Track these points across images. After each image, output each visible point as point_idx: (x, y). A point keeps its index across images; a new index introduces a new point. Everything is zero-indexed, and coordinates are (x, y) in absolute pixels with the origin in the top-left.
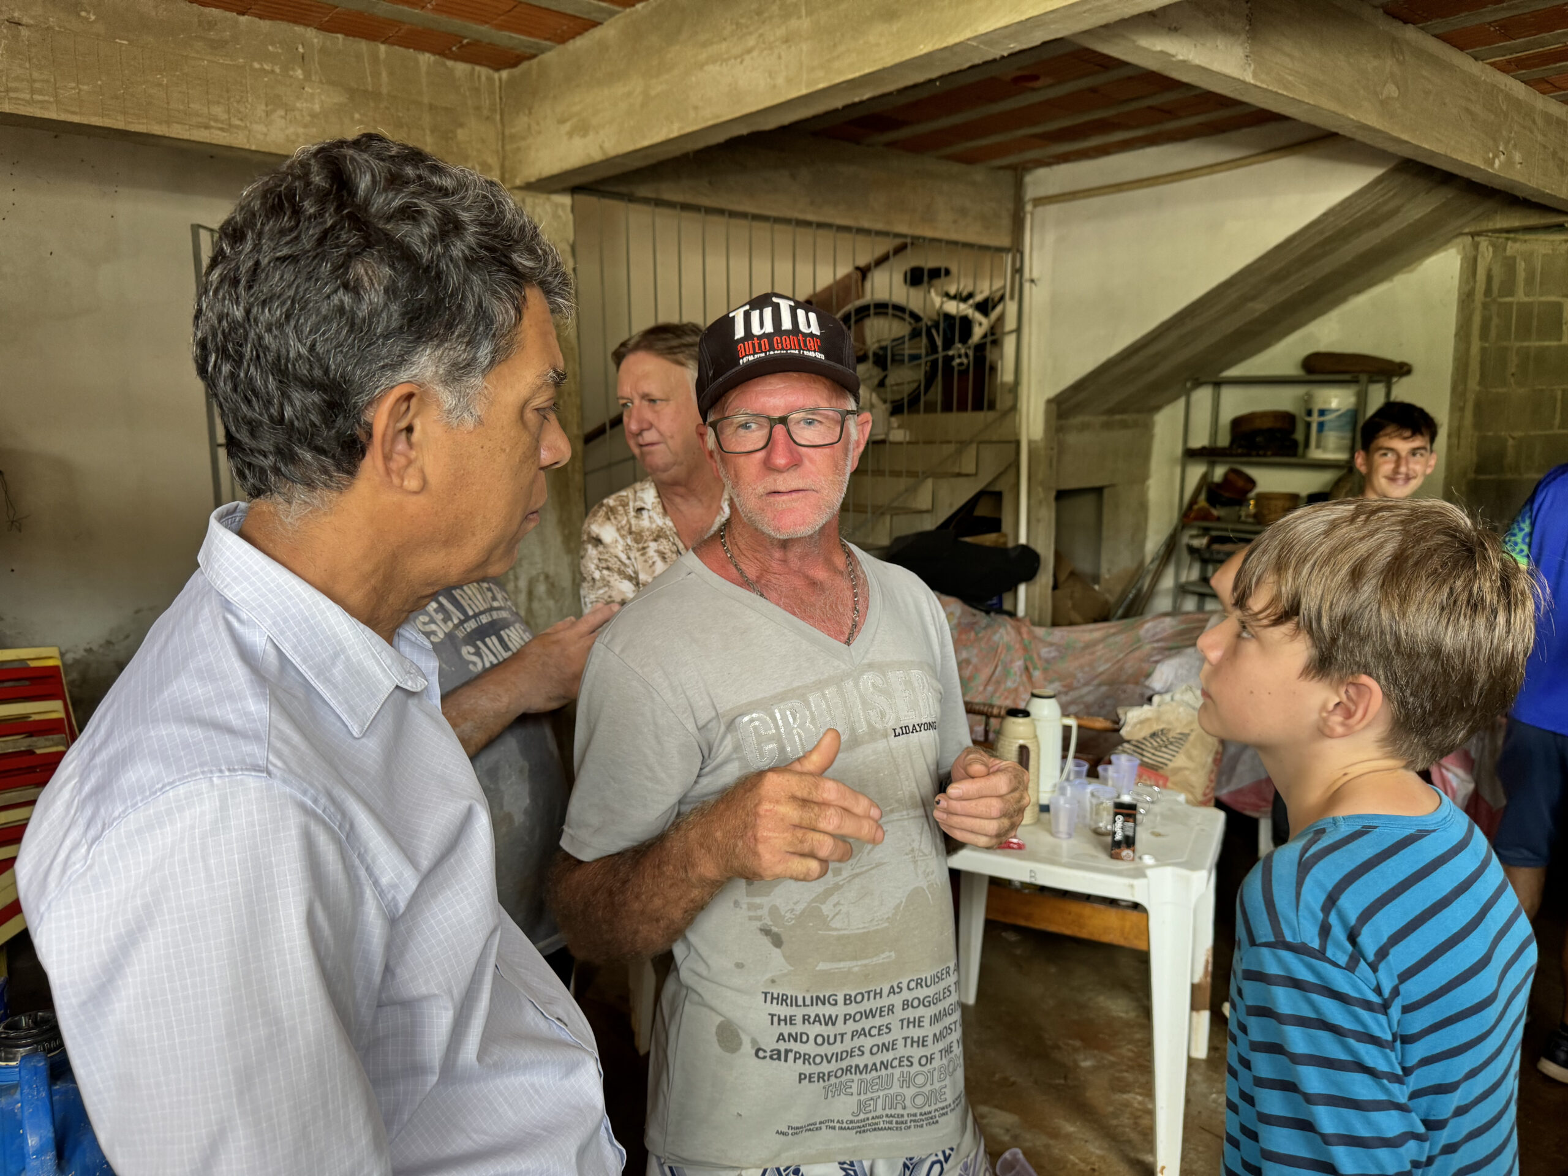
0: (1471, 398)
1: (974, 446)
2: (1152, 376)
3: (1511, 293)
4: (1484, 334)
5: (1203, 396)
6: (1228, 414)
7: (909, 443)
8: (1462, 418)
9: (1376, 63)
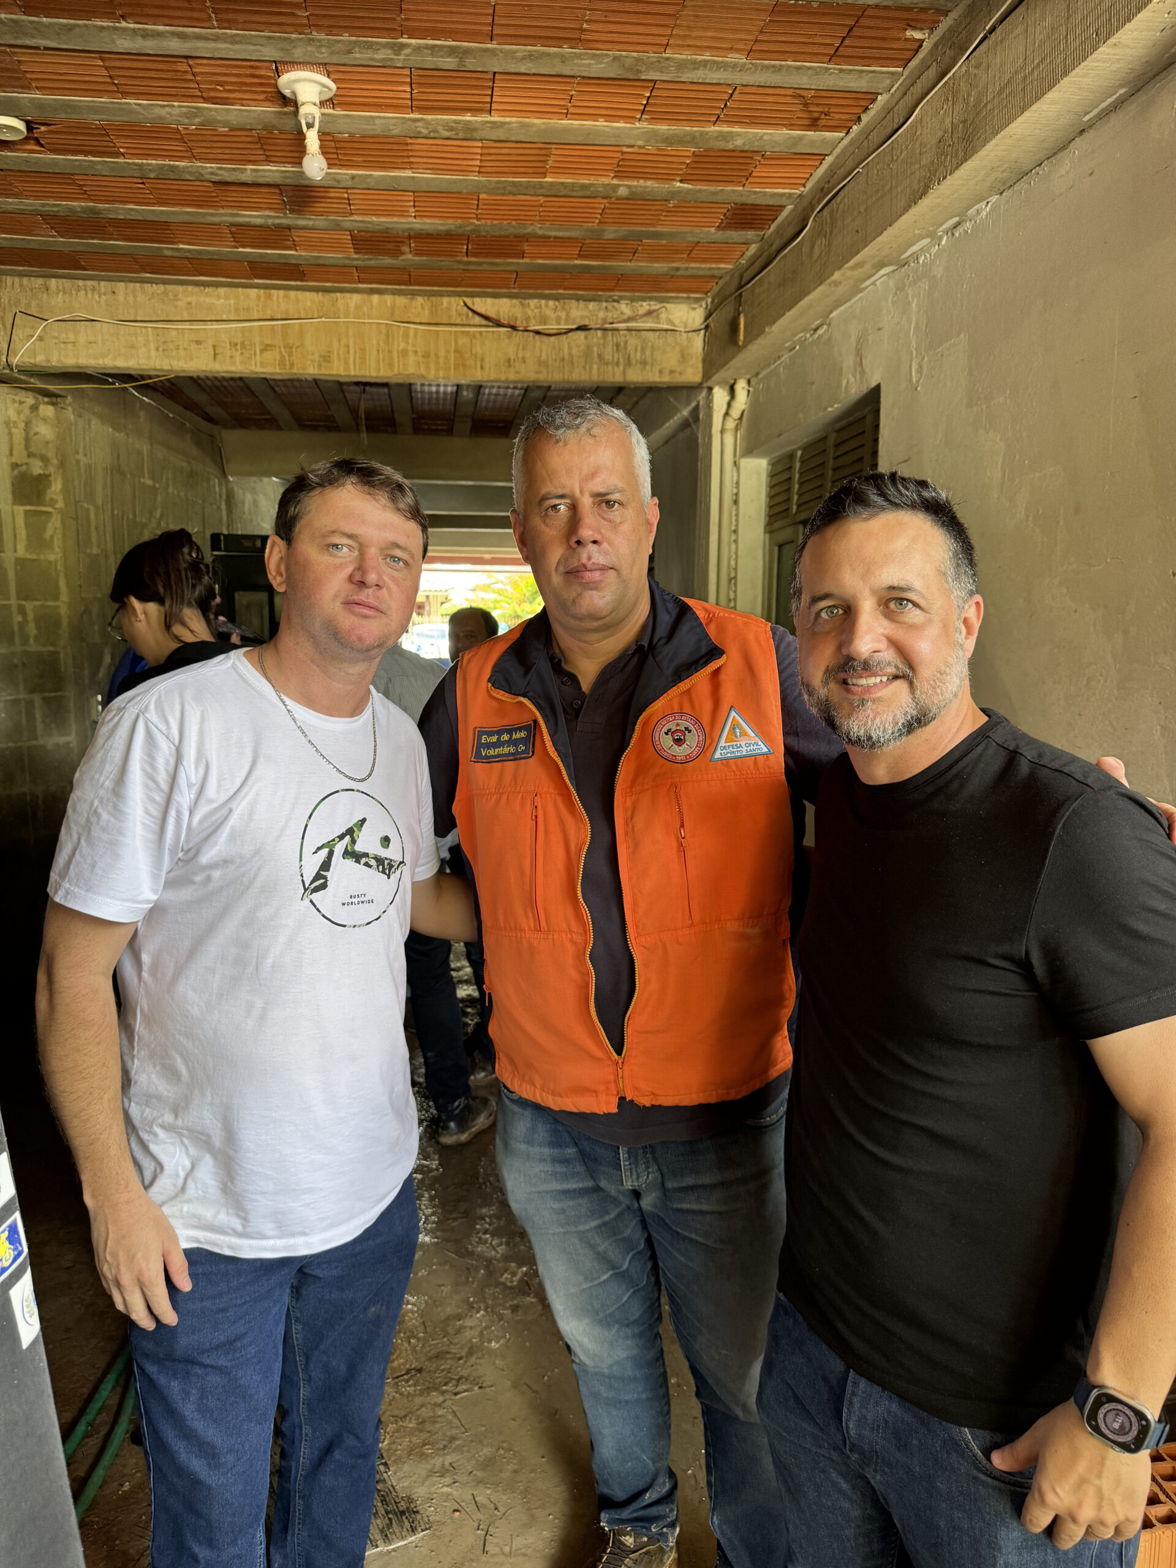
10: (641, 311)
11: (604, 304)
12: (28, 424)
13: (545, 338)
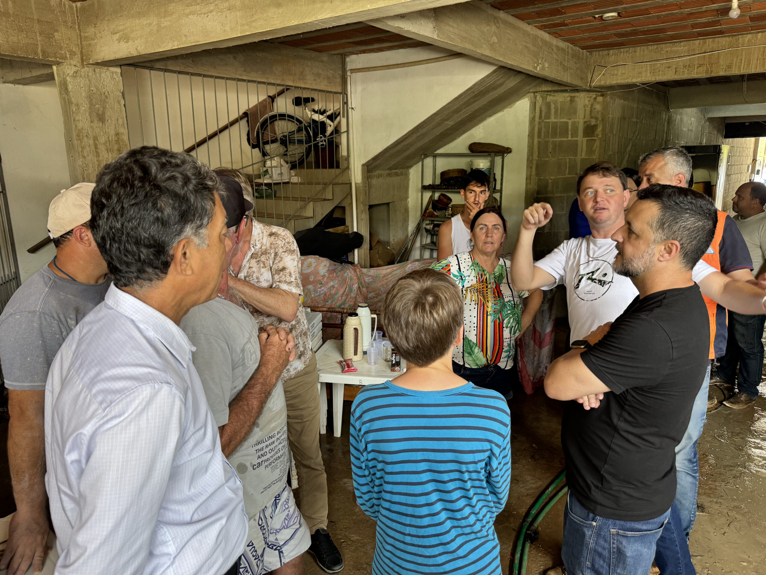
0: (535, 162)
1: (331, 186)
2: (406, 154)
3: (549, 118)
4: (539, 136)
5: (429, 161)
6: (439, 171)
7: (300, 184)
8: (531, 171)
9: (488, 28)
12: (592, 105)
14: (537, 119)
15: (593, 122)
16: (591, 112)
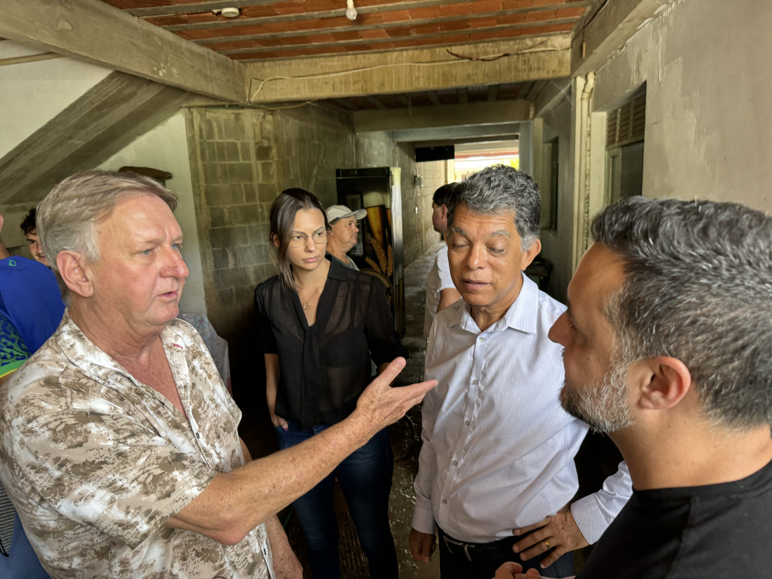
0: (202, 189)
3: (212, 137)
4: (203, 158)
8: (200, 199)
10: (537, 43)
11: (518, 41)
12: (261, 124)
13: (487, 62)
14: (197, 138)
15: (266, 144)
16: (261, 131)
